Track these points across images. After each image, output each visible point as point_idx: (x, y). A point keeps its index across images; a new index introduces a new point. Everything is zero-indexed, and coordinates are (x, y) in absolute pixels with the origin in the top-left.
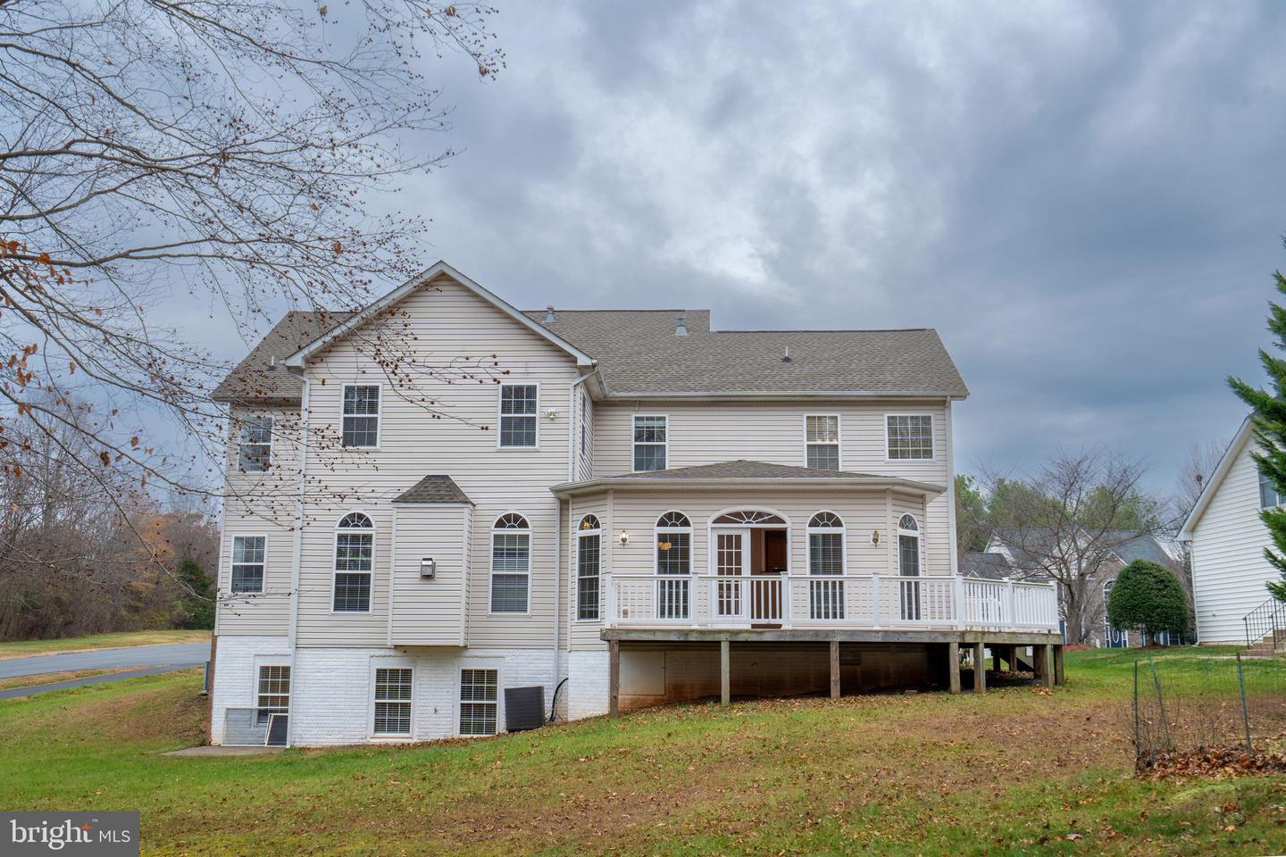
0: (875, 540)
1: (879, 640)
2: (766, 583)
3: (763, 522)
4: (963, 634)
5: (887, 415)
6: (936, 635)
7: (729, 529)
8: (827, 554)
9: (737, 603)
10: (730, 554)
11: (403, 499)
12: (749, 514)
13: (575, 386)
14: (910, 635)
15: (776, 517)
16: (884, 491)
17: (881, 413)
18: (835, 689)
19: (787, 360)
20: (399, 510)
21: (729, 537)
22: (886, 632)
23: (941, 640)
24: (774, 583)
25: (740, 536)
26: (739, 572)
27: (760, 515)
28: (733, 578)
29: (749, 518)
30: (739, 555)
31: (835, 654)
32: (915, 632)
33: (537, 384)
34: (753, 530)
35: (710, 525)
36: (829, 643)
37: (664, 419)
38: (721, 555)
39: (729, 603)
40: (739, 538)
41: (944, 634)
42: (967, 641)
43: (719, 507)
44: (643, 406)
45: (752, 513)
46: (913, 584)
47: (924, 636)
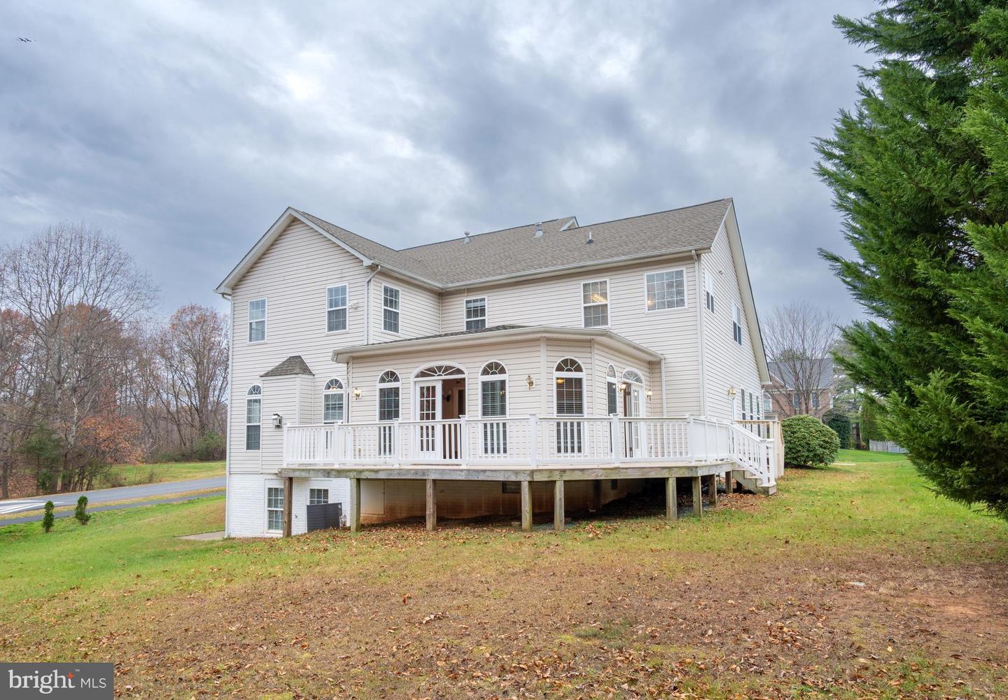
0: (531, 383)
1: (463, 478)
2: (450, 426)
3: (450, 374)
4: (532, 472)
5: (646, 274)
6: (509, 473)
7: (428, 382)
8: (494, 399)
9: (433, 441)
10: (428, 401)
11: (267, 375)
12: (440, 368)
13: (368, 282)
14: (487, 473)
15: (458, 369)
16: (538, 340)
17: (641, 273)
18: (430, 522)
19: (591, 242)
20: (265, 382)
21: (428, 388)
22: (469, 470)
23: (513, 478)
24: (456, 425)
25: (435, 387)
26: (434, 417)
27: (447, 368)
28: (430, 423)
29: (440, 371)
30: (434, 402)
31: (430, 490)
32: (492, 471)
33: (347, 284)
34: (444, 381)
35: (413, 379)
36: (425, 480)
37: (484, 300)
38: (422, 402)
39: (428, 441)
40: (434, 388)
41: (516, 472)
42: (535, 480)
43: (417, 365)
44: (471, 292)
45: (441, 367)
46: (495, 426)
47: (498, 474)
